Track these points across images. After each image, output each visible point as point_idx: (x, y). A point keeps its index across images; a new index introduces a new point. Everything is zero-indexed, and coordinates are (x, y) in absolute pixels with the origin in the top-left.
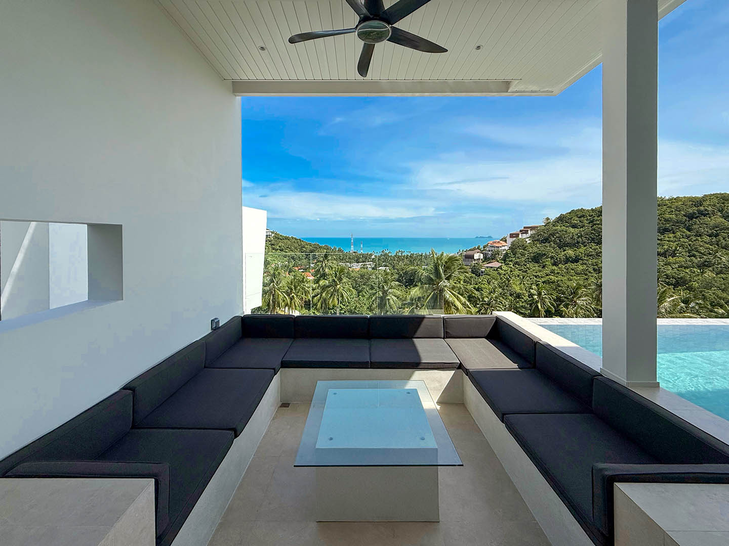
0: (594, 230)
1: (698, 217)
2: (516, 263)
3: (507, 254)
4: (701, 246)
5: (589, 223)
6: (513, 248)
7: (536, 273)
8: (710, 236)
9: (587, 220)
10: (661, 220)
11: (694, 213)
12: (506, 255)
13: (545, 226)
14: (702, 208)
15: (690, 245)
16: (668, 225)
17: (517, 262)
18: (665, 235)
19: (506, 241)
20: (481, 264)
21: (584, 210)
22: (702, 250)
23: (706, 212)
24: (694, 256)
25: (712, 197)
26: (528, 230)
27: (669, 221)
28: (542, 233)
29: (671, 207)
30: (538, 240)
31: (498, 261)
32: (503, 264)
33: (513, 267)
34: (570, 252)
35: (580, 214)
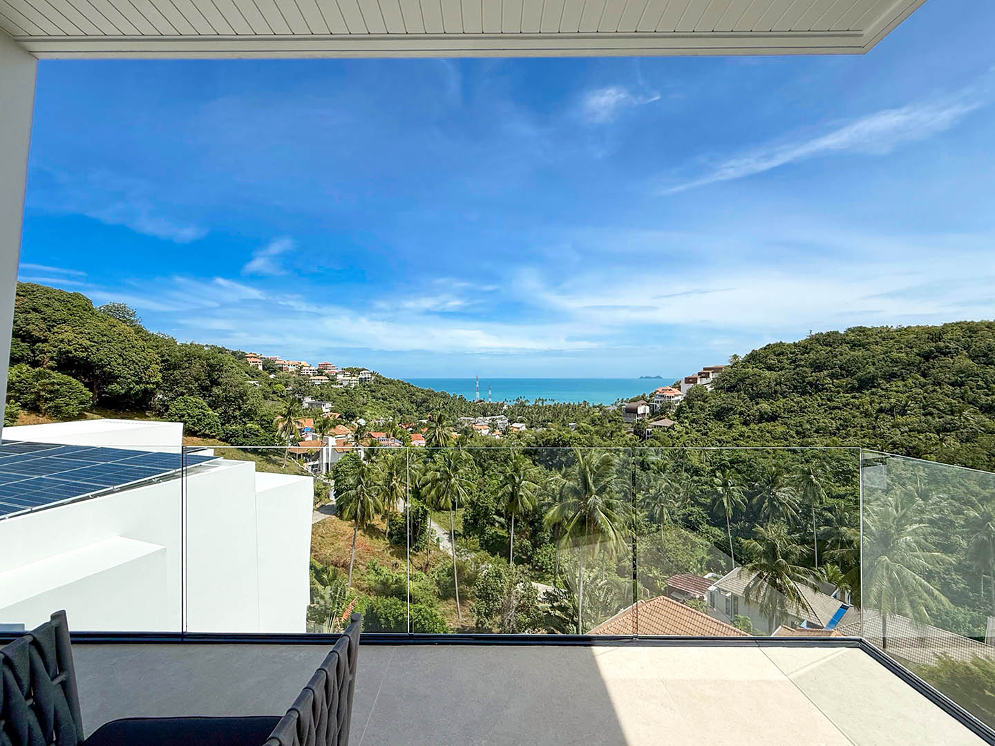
0: (798, 374)
1: (936, 356)
2: (694, 421)
3: (681, 407)
4: (940, 400)
5: (791, 363)
6: (689, 399)
7: (720, 435)
8: (952, 384)
9: (788, 359)
10: (886, 361)
11: (931, 351)
12: (680, 409)
13: (732, 367)
14: (941, 344)
15: (925, 398)
16: (896, 368)
17: (694, 419)
18: (892, 383)
19: (679, 388)
20: (647, 421)
21: (783, 344)
22: (941, 405)
23: (948, 350)
24: (931, 414)
25: (954, 328)
26: (709, 373)
27: (897, 362)
28: (728, 378)
29: (899, 342)
30: (722, 388)
31: (669, 417)
32: (676, 422)
33: (689, 427)
34: (765, 406)
35: (779, 350)
